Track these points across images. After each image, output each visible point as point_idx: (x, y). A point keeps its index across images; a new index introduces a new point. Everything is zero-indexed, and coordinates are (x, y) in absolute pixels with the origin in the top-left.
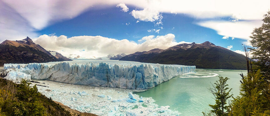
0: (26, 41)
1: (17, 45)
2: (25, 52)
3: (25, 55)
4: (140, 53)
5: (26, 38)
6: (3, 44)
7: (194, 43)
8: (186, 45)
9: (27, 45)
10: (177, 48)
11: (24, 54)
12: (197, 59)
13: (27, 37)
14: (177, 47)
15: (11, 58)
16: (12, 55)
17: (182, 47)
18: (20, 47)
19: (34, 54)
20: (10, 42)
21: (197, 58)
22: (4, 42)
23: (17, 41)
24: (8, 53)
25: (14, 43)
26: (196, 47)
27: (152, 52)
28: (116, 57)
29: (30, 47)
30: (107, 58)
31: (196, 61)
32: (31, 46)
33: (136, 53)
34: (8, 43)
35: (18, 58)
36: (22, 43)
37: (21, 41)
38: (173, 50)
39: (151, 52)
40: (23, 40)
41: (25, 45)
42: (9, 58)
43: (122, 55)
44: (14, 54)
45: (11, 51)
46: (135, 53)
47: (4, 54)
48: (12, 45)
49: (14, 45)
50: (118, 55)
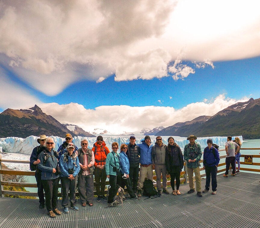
0: (33, 111)
1: (20, 116)
2: (30, 125)
3: (28, 129)
4: (182, 123)
5: (34, 106)
6: (3, 114)
7: (252, 99)
8: (240, 104)
9: (34, 116)
10: (228, 112)
11: (27, 127)
12: (255, 125)
13: (36, 105)
14: (228, 110)
15: (10, 133)
16: (12, 129)
17: (234, 108)
18: (24, 118)
19: (41, 127)
20: (12, 112)
21: (255, 123)
22: (5, 111)
23: (21, 110)
24: (7, 126)
25: (18, 113)
26: (254, 105)
27: (196, 121)
28: (152, 131)
29: (37, 118)
30: (141, 133)
31: (254, 127)
32: (39, 117)
33: (177, 124)
34: (10, 112)
35: (19, 132)
36: (28, 113)
37: (26, 110)
38: (221, 115)
39: (194, 121)
40: (30, 109)
41: (31, 116)
42: (8, 133)
43: (160, 129)
44: (14, 127)
45: (12, 123)
46: (174, 125)
47: (3, 128)
48: (15, 115)
49: (16, 115)
50: (154, 129)
